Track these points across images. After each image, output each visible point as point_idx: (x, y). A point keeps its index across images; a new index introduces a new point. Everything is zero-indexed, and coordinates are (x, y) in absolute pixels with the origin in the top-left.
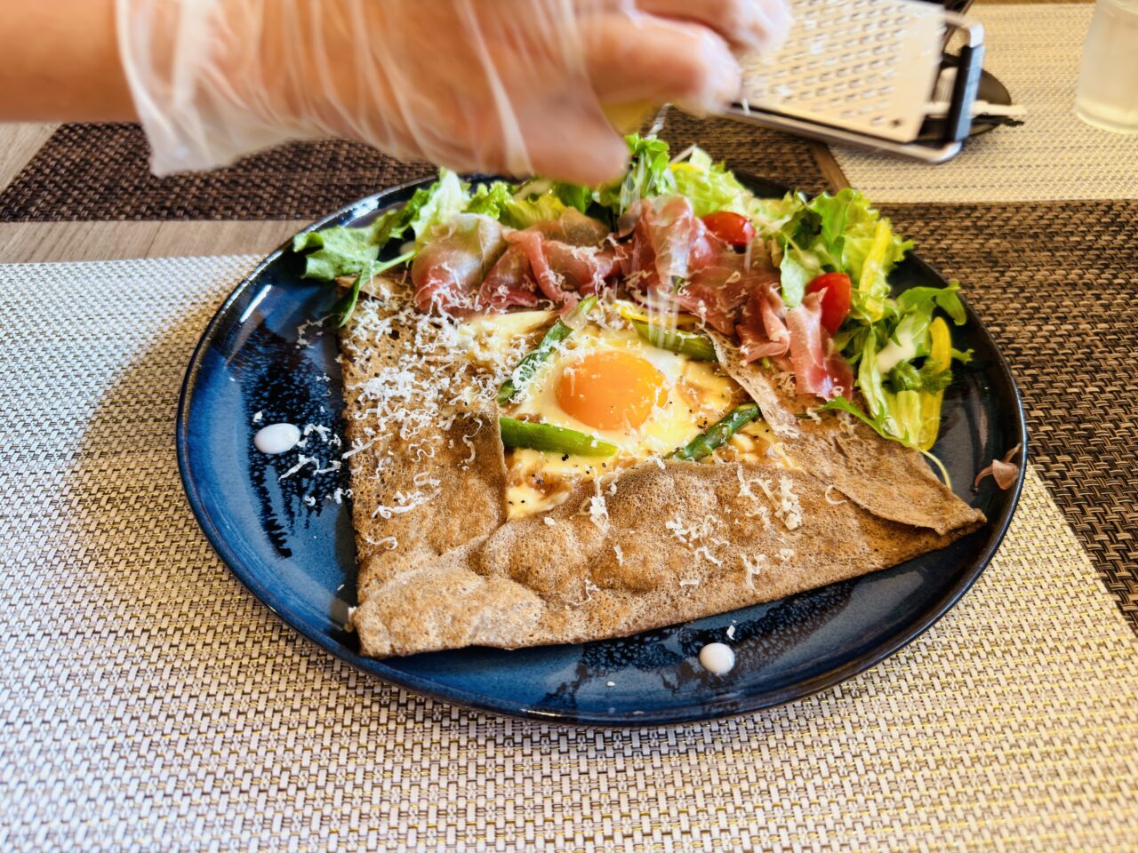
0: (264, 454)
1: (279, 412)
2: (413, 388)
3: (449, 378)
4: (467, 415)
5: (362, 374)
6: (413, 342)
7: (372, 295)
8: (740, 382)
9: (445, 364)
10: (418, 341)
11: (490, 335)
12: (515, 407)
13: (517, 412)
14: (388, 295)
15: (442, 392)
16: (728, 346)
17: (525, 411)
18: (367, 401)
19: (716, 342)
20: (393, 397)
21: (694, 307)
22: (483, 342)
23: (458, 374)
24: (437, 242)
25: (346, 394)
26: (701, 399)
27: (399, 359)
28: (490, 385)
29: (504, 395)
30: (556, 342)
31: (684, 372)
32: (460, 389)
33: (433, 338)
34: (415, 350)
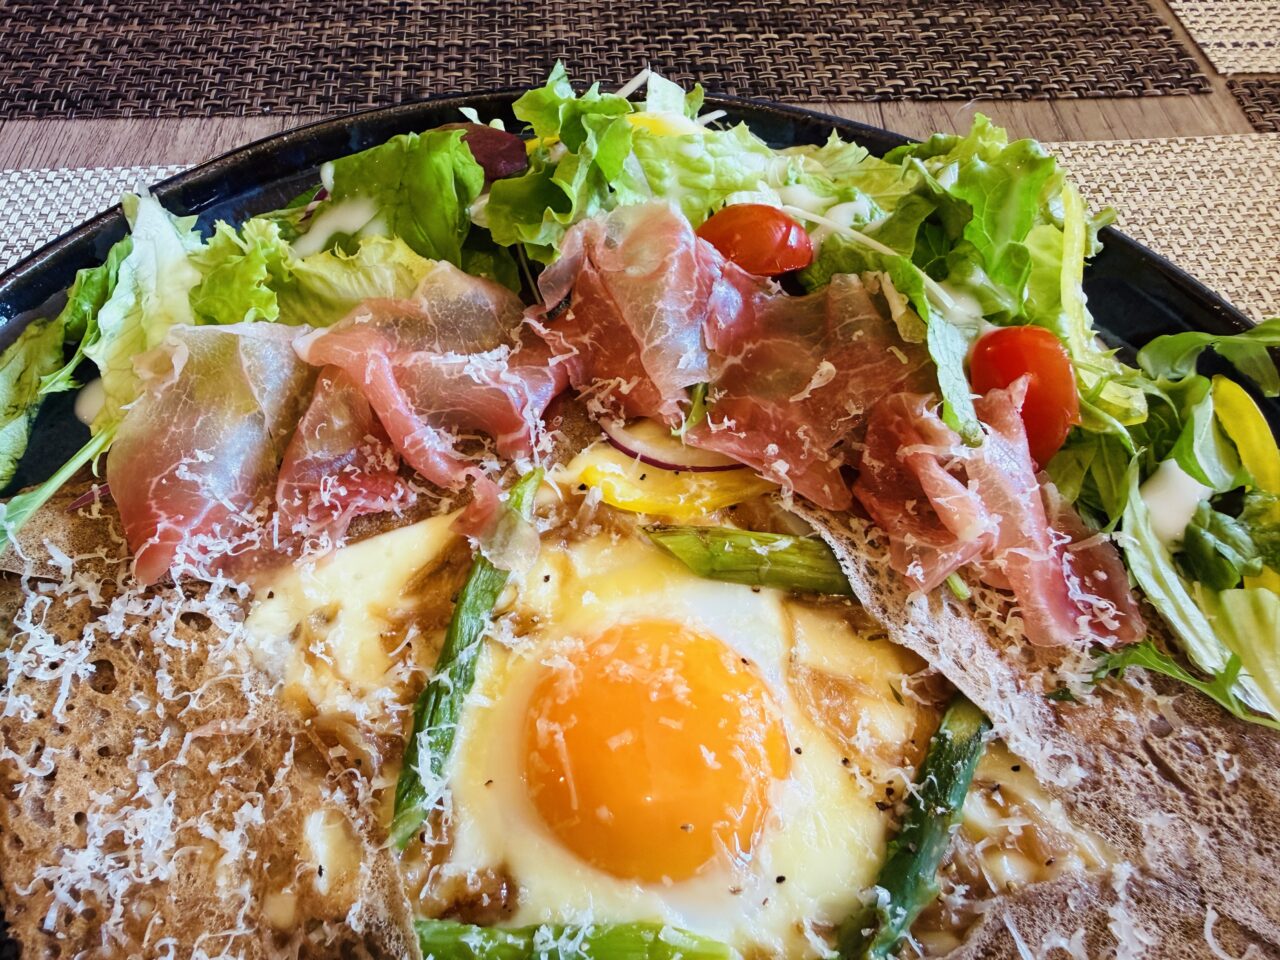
2: (179, 844)
3: (261, 788)
4: (330, 933)
5: (44, 832)
6: (153, 690)
7: (28, 572)
8: (924, 653)
9: (241, 740)
10: (165, 686)
11: (328, 618)
12: (441, 854)
13: (449, 871)
14: (63, 560)
15: (256, 839)
16: (864, 556)
17: (469, 862)
18: (69, 918)
19: (840, 552)
20: (134, 892)
21: (759, 460)
22: (317, 649)
23: (281, 774)
24: (151, 396)
25: (11, 912)
26: (855, 719)
27: (129, 750)
28: (363, 795)
29: (406, 828)
30: (485, 616)
31: (791, 640)
32: (293, 823)
33: (197, 664)
34: (160, 711)
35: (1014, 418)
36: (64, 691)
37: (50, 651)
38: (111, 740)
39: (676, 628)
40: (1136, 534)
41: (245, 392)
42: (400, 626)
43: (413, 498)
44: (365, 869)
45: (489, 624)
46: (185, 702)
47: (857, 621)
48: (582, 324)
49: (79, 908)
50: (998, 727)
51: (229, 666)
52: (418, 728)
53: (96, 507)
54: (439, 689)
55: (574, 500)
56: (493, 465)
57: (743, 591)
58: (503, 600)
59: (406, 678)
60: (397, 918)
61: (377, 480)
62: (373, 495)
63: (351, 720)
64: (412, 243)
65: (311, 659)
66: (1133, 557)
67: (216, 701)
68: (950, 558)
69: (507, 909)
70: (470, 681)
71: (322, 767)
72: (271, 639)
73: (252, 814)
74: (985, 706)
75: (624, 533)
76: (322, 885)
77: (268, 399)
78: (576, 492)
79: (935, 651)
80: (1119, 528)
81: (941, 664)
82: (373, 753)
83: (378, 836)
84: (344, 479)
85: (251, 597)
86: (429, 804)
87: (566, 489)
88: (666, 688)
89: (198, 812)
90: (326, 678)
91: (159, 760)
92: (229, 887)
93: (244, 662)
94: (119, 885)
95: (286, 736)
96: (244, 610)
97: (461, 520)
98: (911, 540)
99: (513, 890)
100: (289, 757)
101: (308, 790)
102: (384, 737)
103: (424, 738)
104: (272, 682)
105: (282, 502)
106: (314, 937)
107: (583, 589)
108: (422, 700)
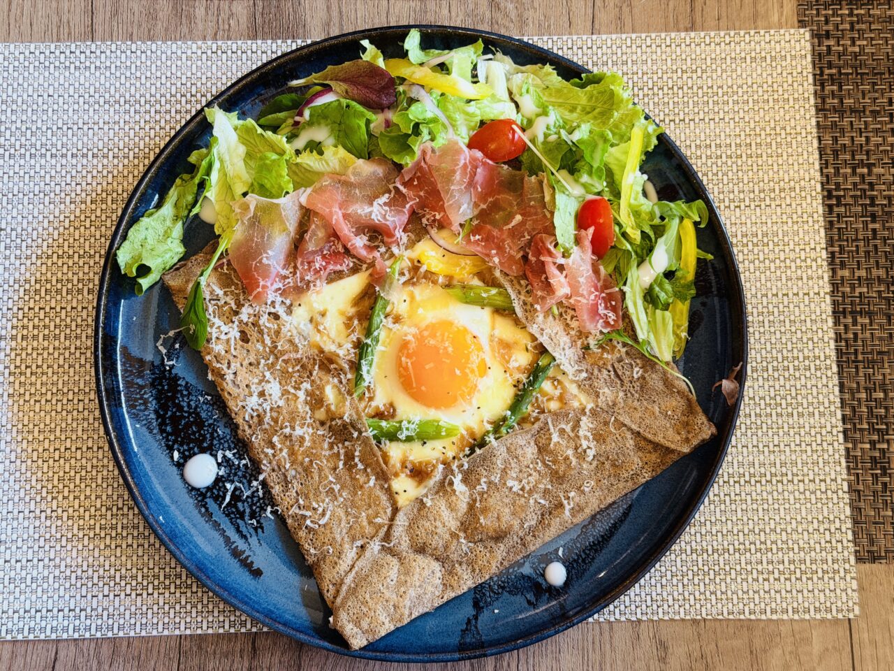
0: (198, 490)
1: (188, 445)
2: (283, 395)
3: (308, 377)
4: (339, 422)
5: (237, 391)
6: (263, 342)
7: (208, 297)
8: (537, 335)
9: (298, 361)
10: (268, 341)
11: (323, 315)
12: (371, 399)
13: (374, 404)
14: (220, 292)
15: (308, 393)
16: (522, 297)
17: (380, 402)
18: (252, 417)
19: (513, 296)
20: (271, 409)
21: (488, 255)
22: (321, 328)
23: (315, 373)
24: (243, 223)
25: (233, 415)
26: (510, 357)
27: (259, 363)
28: (344, 381)
29: (360, 391)
30: (382, 317)
31: (493, 328)
32: (321, 389)
33: (278, 333)
34: (267, 350)
35: (587, 243)
36: (232, 342)
37: (224, 328)
38: (252, 360)
39: (451, 324)
40: (632, 287)
41: (283, 222)
42: (350, 319)
43: (351, 265)
44: (348, 403)
45: (384, 320)
46: (276, 347)
47: (517, 322)
48: (420, 187)
49: (255, 414)
50: (558, 361)
51: (289, 334)
52: (361, 358)
53: (225, 267)
54: (368, 346)
55: (415, 267)
56: (383, 249)
57: (478, 308)
58: (388, 309)
59: (355, 340)
60: (360, 418)
61: (335, 256)
62: (335, 263)
63: (338, 356)
64: (345, 147)
65: (319, 331)
66: (628, 296)
67: (287, 347)
68: (551, 302)
69: (393, 416)
70: (378, 341)
71: (329, 371)
72: (303, 323)
73: (306, 386)
74: (554, 354)
75: (435, 282)
76: (333, 408)
77: (292, 226)
78: (416, 263)
79: (542, 334)
80: (625, 284)
81: (544, 339)
82: (346, 367)
83: (350, 393)
84: (324, 257)
85: (291, 305)
86: (366, 384)
87: (411, 260)
88: (445, 348)
89: (287, 385)
90: (325, 338)
91: (271, 367)
92: (302, 408)
93: (295, 332)
94: (267, 406)
95: (314, 359)
96: (289, 310)
97: (371, 275)
98: (539, 293)
99: (394, 410)
100: (317, 367)
101: (325, 378)
102: (350, 361)
103: (363, 362)
104: (305, 339)
105: (300, 267)
106: (334, 423)
107: (418, 306)
108: (361, 348)
